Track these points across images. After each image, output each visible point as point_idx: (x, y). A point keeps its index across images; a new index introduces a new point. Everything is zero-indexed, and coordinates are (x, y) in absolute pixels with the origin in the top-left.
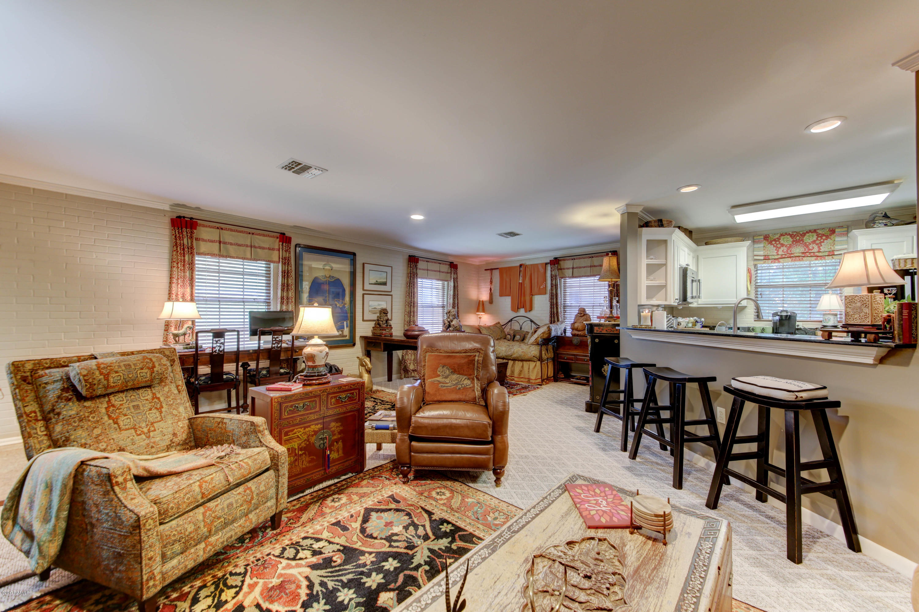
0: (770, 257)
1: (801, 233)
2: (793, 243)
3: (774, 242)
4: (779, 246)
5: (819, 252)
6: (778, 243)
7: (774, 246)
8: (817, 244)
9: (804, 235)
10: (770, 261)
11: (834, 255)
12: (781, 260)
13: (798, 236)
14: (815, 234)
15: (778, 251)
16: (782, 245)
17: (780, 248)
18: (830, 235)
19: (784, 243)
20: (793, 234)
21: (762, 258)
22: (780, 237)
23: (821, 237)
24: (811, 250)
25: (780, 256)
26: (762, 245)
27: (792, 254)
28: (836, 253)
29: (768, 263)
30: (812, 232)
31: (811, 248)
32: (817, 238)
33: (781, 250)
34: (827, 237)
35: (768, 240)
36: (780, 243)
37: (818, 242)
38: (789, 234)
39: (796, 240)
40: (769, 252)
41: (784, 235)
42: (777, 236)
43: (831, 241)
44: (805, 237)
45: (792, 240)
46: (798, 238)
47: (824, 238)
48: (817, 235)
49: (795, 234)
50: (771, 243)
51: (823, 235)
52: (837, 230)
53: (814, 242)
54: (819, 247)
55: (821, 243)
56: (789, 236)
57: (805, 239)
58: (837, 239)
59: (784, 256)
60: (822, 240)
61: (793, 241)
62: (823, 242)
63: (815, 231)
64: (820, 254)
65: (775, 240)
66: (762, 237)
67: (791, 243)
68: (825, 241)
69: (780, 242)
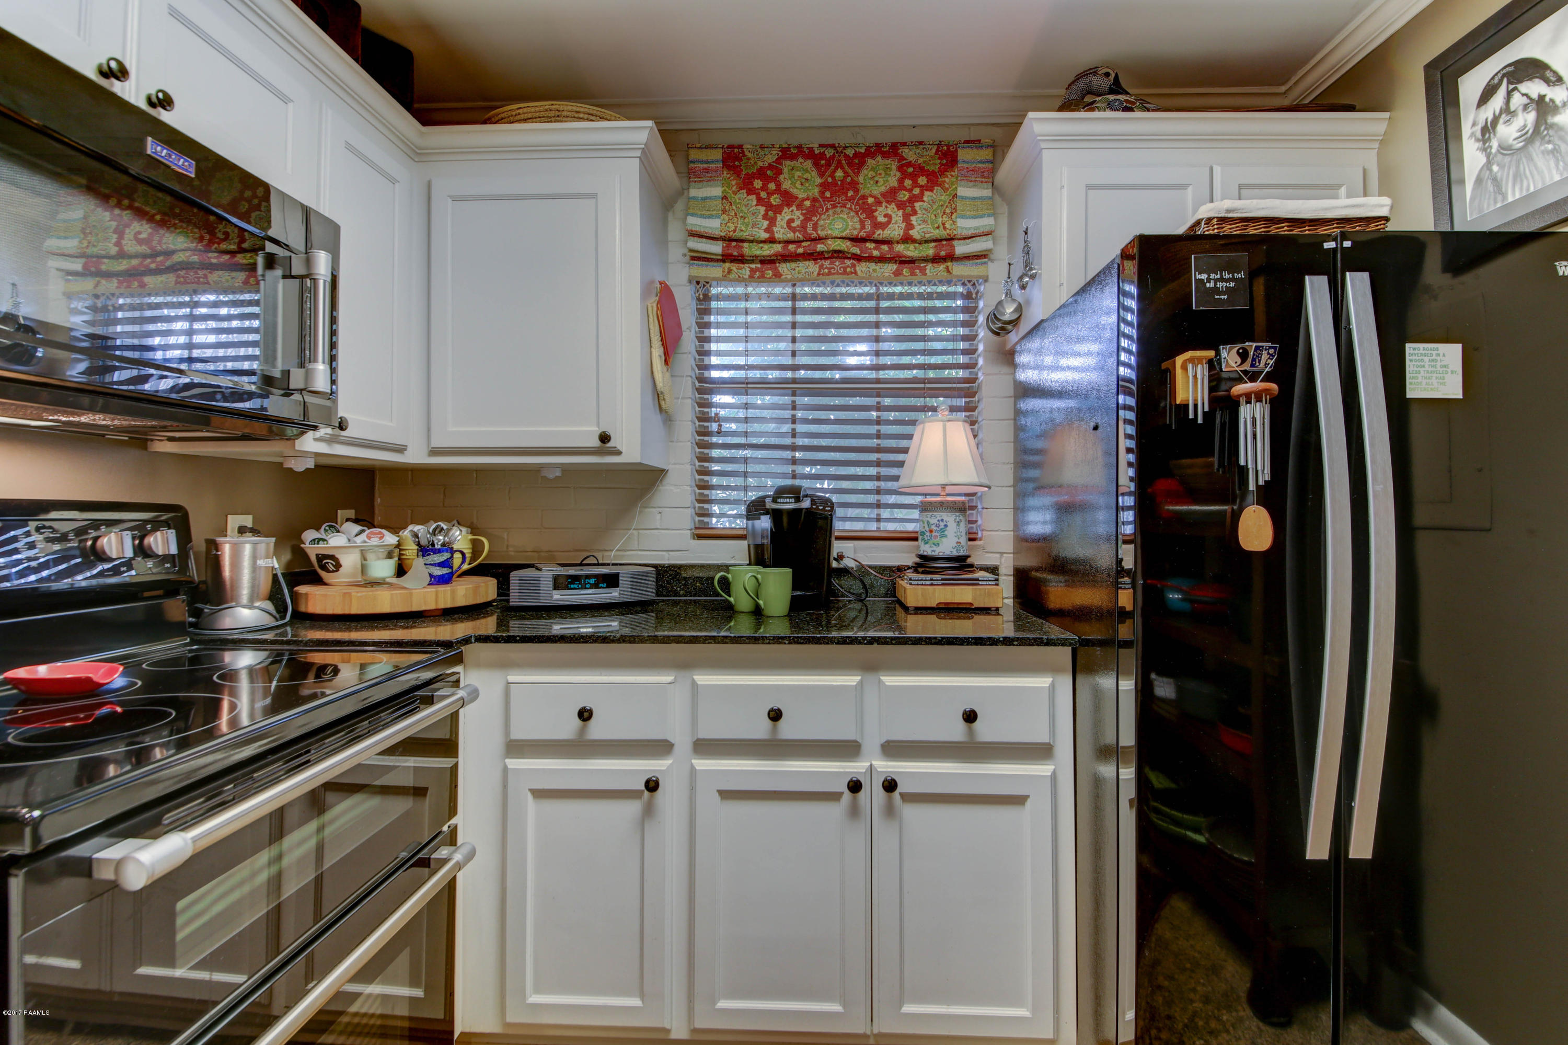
0: (749, 250)
1: (850, 152)
2: (822, 193)
3: (758, 184)
4: (775, 200)
5: (907, 239)
6: (772, 186)
7: (760, 202)
8: (902, 205)
9: (858, 161)
10: (746, 271)
11: (951, 257)
12: (784, 268)
13: (839, 165)
14: (893, 164)
15: (773, 222)
16: (789, 199)
17: (778, 210)
18: (943, 170)
19: (795, 191)
20: (822, 156)
21: (717, 248)
22: (778, 160)
23: (913, 177)
24: (883, 226)
25: (778, 248)
26: (716, 191)
27: (819, 239)
28: (961, 249)
29: (740, 280)
30: (885, 155)
31: (881, 219)
32: (901, 181)
33: (783, 218)
34: (934, 180)
35: (736, 170)
36: (778, 190)
37: (904, 196)
38: (810, 155)
39: (834, 183)
40: (740, 226)
41: (793, 157)
42: (771, 158)
43: (945, 197)
44: (864, 172)
45: (819, 181)
46: (839, 174)
47: (922, 180)
48: (900, 169)
49: (829, 153)
50: (747, 185)
51: (920, 170)
52: (964, 155)
53: (890, 195)
54: (906, 218)
55: (913, 199)
56: (809, 164)
57: (861, 179)
58: (964, 191)
59: (792, 247)
60: (917, 191)
61: (824, 186)
62: (920, 198)
63: (892, 150)
64: (910, 251)
65: (761, 173)
66: (717, 155)
67: (816, 192)
68: (927, 195)
69: (778, 185)
